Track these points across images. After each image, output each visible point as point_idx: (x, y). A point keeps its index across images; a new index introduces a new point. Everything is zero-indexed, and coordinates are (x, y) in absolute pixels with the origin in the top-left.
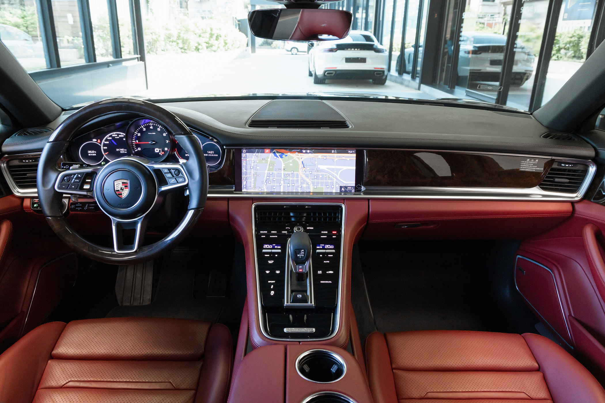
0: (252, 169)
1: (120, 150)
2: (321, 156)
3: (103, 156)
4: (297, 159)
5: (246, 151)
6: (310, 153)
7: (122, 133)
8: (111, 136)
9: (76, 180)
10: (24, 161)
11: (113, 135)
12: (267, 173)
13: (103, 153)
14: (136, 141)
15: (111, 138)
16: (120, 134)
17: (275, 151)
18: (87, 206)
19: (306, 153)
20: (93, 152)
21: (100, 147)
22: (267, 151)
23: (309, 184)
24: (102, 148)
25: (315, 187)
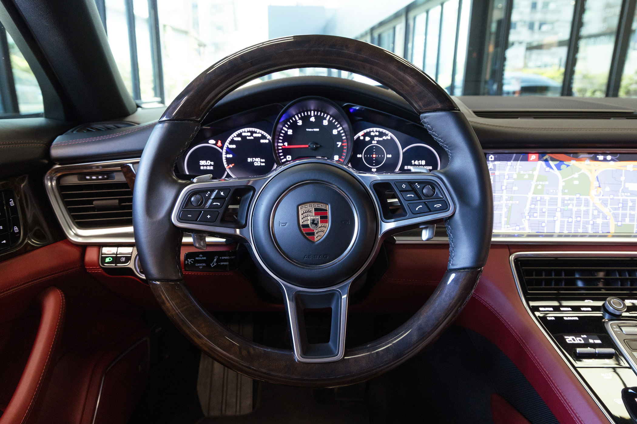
0: (505, 191)
1: (253, 160)
2: (632, 166)
3: (225, 170)
4: (588, 173)
5: (495, 158)
6: (612, 160)
7: (258, 130)
8: (239, 135)
9: (215, 203)
10: (88, 177)
11: (244, 134)
12: (533, 198)
13: (226, 165)
14: (285, 144)
15: (239, 139)
16: (256, 132)
17: (547, 157)
18: (215, 260)
19: (605, 160)
20: (209, 162)
21: (221, 154)
22: (533, 157)
23: (608, 218)
24: (224, 156)
25: (619, 224)
